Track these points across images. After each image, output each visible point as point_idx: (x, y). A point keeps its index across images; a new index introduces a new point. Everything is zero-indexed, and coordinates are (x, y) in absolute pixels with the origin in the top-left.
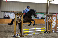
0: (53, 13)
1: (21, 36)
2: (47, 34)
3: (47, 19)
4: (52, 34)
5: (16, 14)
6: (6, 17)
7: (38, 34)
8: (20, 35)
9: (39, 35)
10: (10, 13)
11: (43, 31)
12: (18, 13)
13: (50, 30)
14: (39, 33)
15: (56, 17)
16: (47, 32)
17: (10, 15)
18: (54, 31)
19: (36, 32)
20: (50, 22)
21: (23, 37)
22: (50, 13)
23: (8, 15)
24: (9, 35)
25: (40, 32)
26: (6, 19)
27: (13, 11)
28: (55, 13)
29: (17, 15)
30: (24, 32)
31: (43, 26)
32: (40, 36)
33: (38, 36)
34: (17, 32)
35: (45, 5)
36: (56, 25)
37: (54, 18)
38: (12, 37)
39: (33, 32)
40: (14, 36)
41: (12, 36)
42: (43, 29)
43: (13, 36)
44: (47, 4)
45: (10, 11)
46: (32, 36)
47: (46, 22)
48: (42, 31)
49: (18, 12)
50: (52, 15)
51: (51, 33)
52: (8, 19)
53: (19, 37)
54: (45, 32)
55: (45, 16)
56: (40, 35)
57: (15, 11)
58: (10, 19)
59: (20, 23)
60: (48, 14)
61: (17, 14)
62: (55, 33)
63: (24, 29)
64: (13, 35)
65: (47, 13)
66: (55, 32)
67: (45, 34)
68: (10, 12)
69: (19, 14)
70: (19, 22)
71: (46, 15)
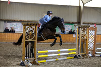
0: (89, 24)
1: (34, 63)
2: (79, 60)
3: (79, 33)
4: (88, 60)
5: (24, 25)
6: (8, 30)
7: (64, 60)
8: (32, 62)
9: (65, 62)
10: (15, 24)
11: (72, 55)
12: (29, 24)
13: (85, 53)
14: (65, 58)
15: (95, 29)
16: (80, 57)
17: (15, 27)
18: (91, 55)
19: (60, 57)
20: (85, 38)
21: (38, 65)
22: (84, 23)
23: (11, 26)
24: (12, 62)
25: (67, 56)
26: (7, 34)
27: (20, 19)
28: (93, 24)
29: (27, 27)
30: (39, 56)
31: (73, 45)
32: (67, 63)
33: (63, 63)
34: (27, 57)
35: (76, 8)
36: (94, 45)
37: (92, 33)
38: (18, 65)
39: (54, 56)
40: (22, 64)
41: (18, 63)
42: (73, 51)
43: (20, 63)
44: (80, 6)
45: (14, 19)
46: (54, 64)
47: (77, 38)
48: (70, 55)
49: (29, 21)
50: (87, 27)
51: (86, 58)
52: (10, 34)
53: (31, 65)
54: (75, 57)
55: (76, 28)
56: (68, 61)
57: (23, 19)
58: (14, 34)
59: (31, 40)
60: (82, 24)
61: (27, 25)
62: (94, 59)
63: (39, 52)
64: (20, 61)
65: (79, 23)
66: (93, 56)
67: (76, 60)
68: (14, 21)
69: (31, 24)
70: (30, 38)
71: (77, 26)
